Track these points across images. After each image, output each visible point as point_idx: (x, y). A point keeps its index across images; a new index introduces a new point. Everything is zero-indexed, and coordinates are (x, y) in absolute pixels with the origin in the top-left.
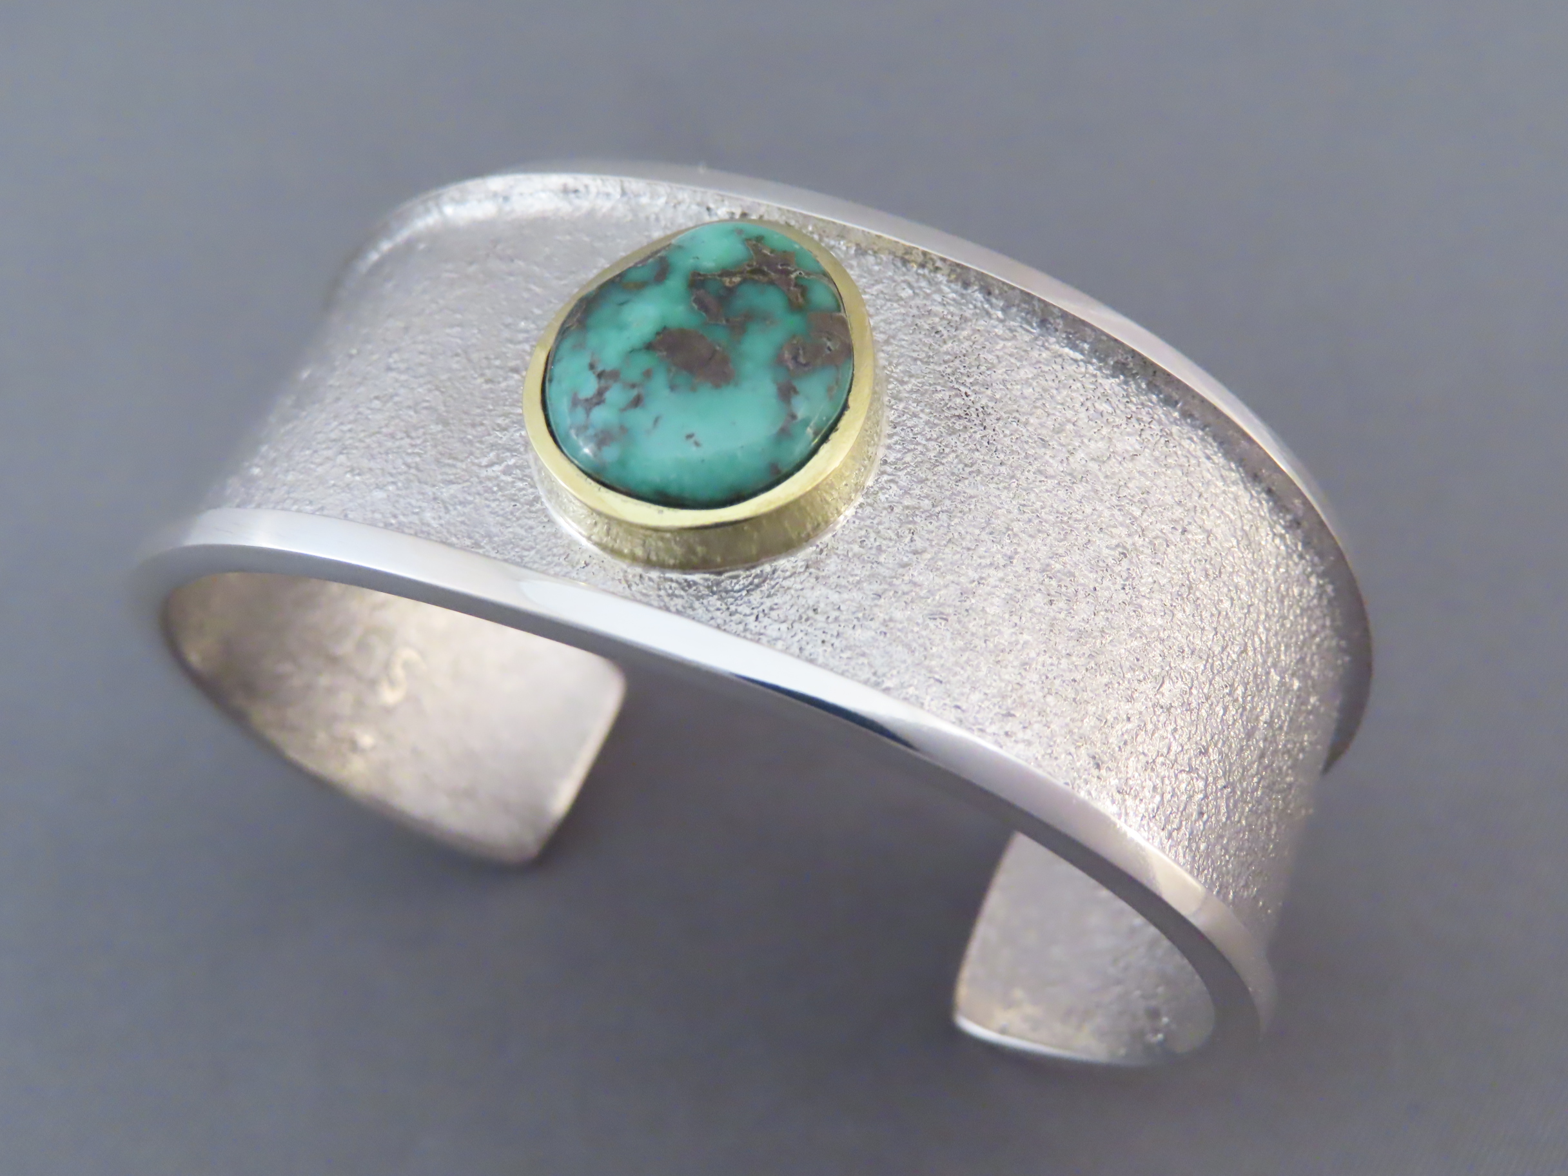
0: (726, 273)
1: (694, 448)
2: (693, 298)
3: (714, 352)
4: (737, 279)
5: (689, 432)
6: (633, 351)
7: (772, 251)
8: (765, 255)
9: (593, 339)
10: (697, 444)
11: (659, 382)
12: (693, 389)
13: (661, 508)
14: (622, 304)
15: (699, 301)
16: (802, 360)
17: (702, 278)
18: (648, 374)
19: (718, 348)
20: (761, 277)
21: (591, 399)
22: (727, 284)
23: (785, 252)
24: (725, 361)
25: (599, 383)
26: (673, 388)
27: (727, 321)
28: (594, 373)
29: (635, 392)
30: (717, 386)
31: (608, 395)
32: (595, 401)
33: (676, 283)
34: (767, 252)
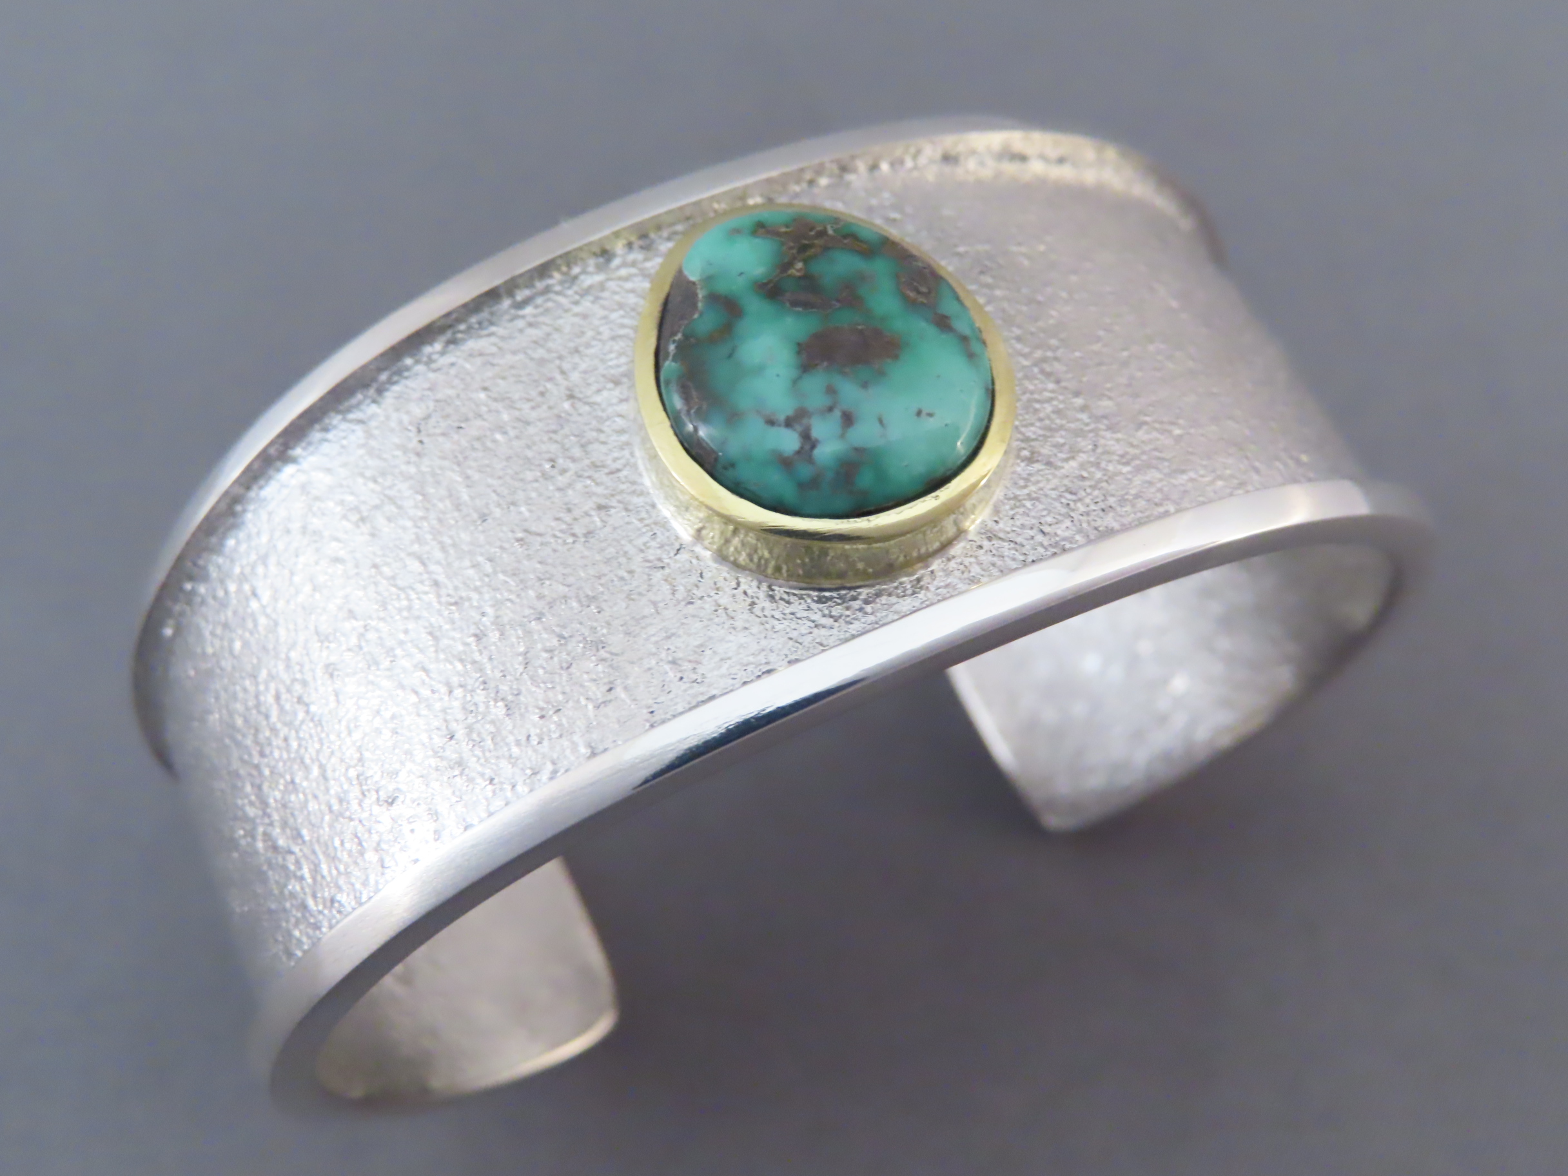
0: (786, 266)
1: (931, 420)
2: (788, 305)
3: (861, 332)
4: (800, 265)
5: (915, 410)
6: (795, 382)
7: (787, 226)
8: (786, 233)
9: (743, 400)
10: (930, 415)
11: (849, 391)
12: (881, 373)
13: (934, 494)
14: (730, 356)
15: (795, 304)
16: (924, 289)
17: (772, 285)
18: (831, 390)
19: (860, 327)
20: (813, 250)
21: (802, 448)
22: (798, 274)
23: (795, 220)
24: (878, 333)
25: (795, 430)
26: (865, 385)
27: (838, 301)
28: (779, 425)
29: (837, 413)
30: (896, 357)
31: (815, 433)
32: (807, 447)
33: (754, 305)
34: (783, 230)
